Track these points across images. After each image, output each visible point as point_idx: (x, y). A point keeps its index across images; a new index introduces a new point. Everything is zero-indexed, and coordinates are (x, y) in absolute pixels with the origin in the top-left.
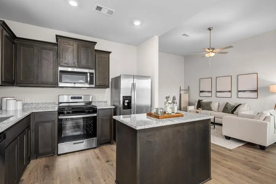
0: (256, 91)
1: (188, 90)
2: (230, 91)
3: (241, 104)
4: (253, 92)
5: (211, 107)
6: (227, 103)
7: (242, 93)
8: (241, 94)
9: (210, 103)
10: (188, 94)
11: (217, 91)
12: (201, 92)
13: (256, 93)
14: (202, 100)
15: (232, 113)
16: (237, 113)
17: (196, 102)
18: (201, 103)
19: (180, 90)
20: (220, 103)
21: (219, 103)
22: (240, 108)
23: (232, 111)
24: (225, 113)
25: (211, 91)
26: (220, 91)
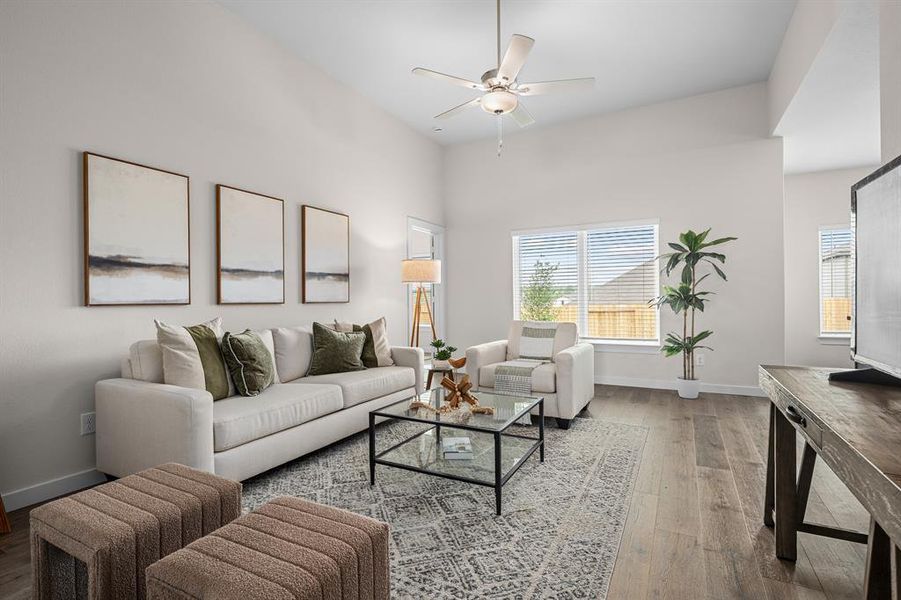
0: (345, 277)
26: (238, 271)
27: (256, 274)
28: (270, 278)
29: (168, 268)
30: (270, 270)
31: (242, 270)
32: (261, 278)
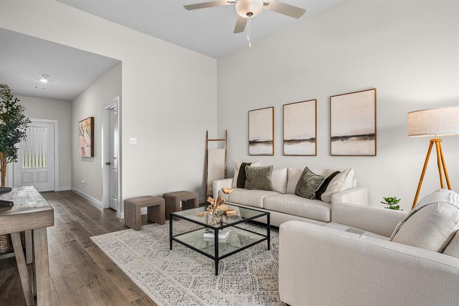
0: (373, 136)
1: (224, 140)
2: (313, 140)
3: (338, 172)
4: (365, 139)
5: (269, 182)
6: (306, 170)
7: (339, 142)
8: (338, 146)
9: (268, 170)
10: (224, 150)
11: (285, 139)
12: (252, 143)
13: (373, 142)
14: (249, 164)
15: (318, 197)
16: (330, 196)
17: (237, 169)
18: (246, 171)
19: (207, 140)
20: (290, 169)
21: (288, 169)
22: (337, 184)
23: (317, 193)
24: (302, 196)
25: (273, 141)
26: (291, 140)
27: (300, 141)
28: (307, 142)
29: (267, 142)
30: (307, 138)
31: (293, 140)
32: (302, 143)
